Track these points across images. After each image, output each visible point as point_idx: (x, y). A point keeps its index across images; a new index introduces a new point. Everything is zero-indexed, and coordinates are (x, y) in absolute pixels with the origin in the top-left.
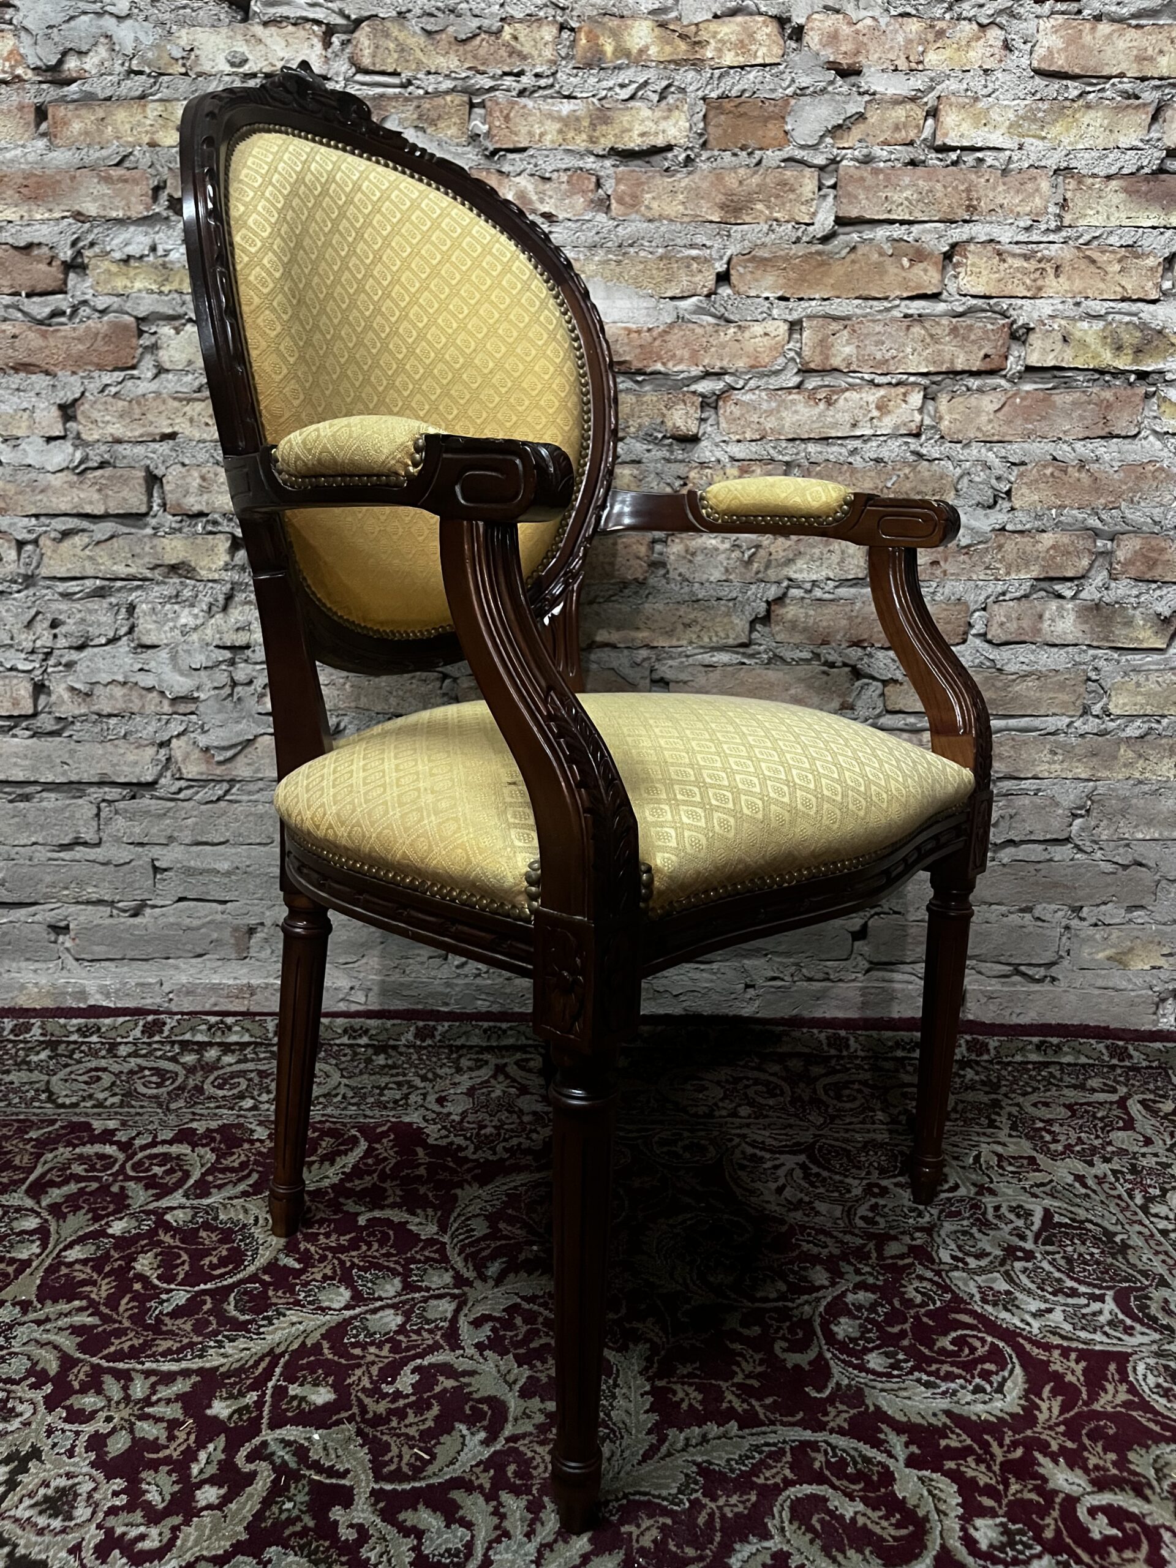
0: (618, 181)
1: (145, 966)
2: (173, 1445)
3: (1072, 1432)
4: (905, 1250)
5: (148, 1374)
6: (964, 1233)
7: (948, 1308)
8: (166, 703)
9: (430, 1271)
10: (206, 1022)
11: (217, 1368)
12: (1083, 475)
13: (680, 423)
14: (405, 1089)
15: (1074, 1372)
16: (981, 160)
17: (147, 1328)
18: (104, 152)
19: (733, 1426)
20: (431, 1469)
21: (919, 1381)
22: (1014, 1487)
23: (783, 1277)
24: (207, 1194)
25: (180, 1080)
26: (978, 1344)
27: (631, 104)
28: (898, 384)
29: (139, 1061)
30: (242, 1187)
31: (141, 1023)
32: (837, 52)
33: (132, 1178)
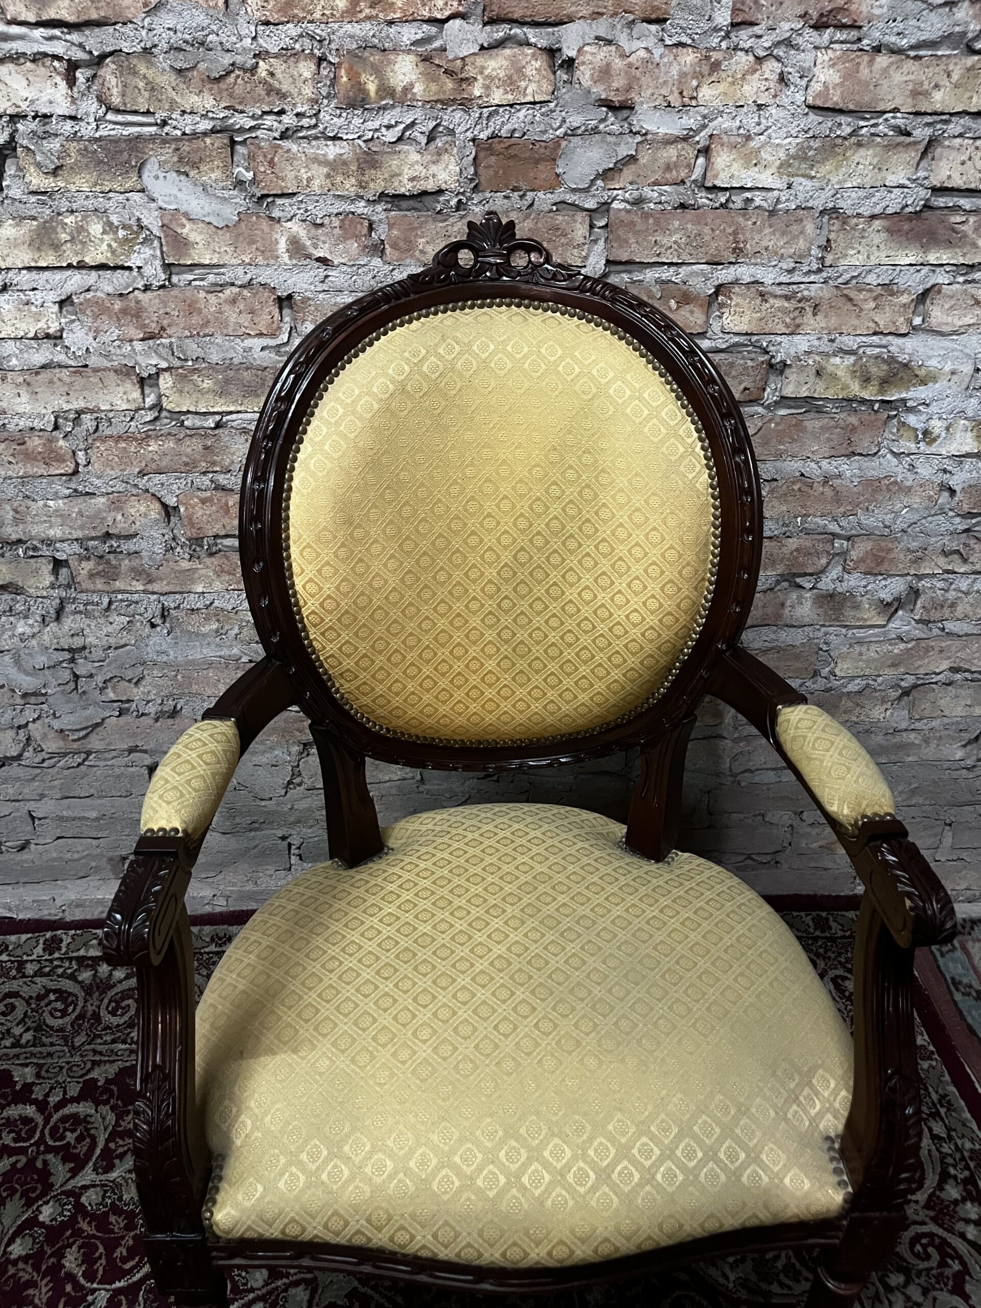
0: (391, 226)
8: (17, 697)
12: (827, 489)
16: (748, 201)
24: (112, 1167)
27: (399, 147)
29: (45, 981)
31: (41, 941)
32: (608, 89)
33: (51, 1150)
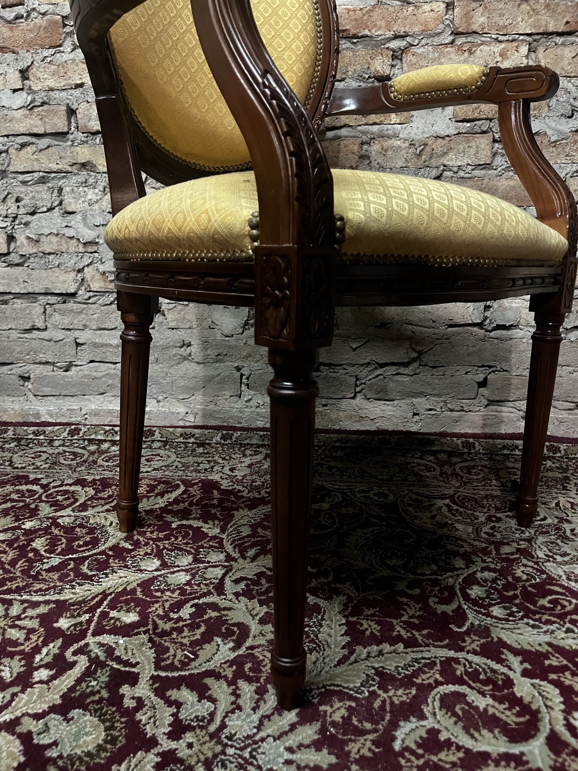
1: (73, 399)
2: (27, 643)
4: (514, 550)
5: (23, 602)
6: (552, 543)
7: (544, 583)
8: (81, 246)
9: (212, 553)
10: (104, 430)
11: (68, 600)
13: (379, 68)
14: (212, 464)
17: (30, 576)
19: (400, 647)
20: (193, 664)
21: (527, 624)
23: (436, 563)
24: (86, 510)
25: (85, 457)
26: (567, 604)
28: (513, 41)
29: (64, 448)
30: (107, 507)
31: (68, 429)
33: (44, 501)
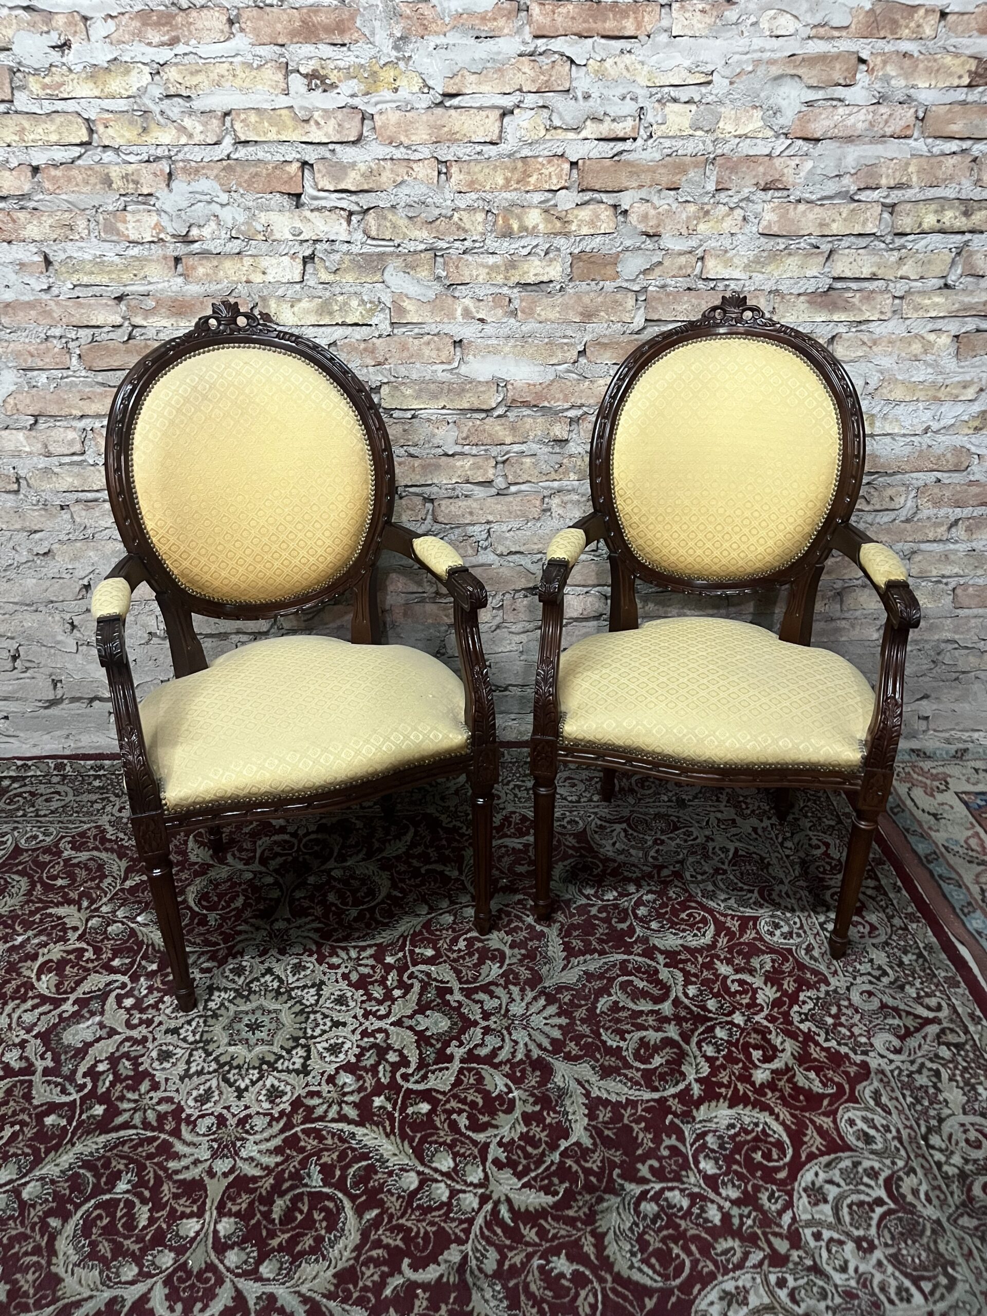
0: (522, 301)
2: (377, 975)
3: (730, 951)
4: (670, 873)
5: (354, 947)
6: (697, 862)
7: (686, 900)
9: (460, 894)
11: (382, 943)
13: (558, 433)
15: (734, 925)
16: (727, 286)
17: (346, 927)
18: (219, 286)
20: (480, 979)
21: (671, 932)
22: (705, 973)
26: (697, 915)
27: (529, 258)
32: (647, 226)
